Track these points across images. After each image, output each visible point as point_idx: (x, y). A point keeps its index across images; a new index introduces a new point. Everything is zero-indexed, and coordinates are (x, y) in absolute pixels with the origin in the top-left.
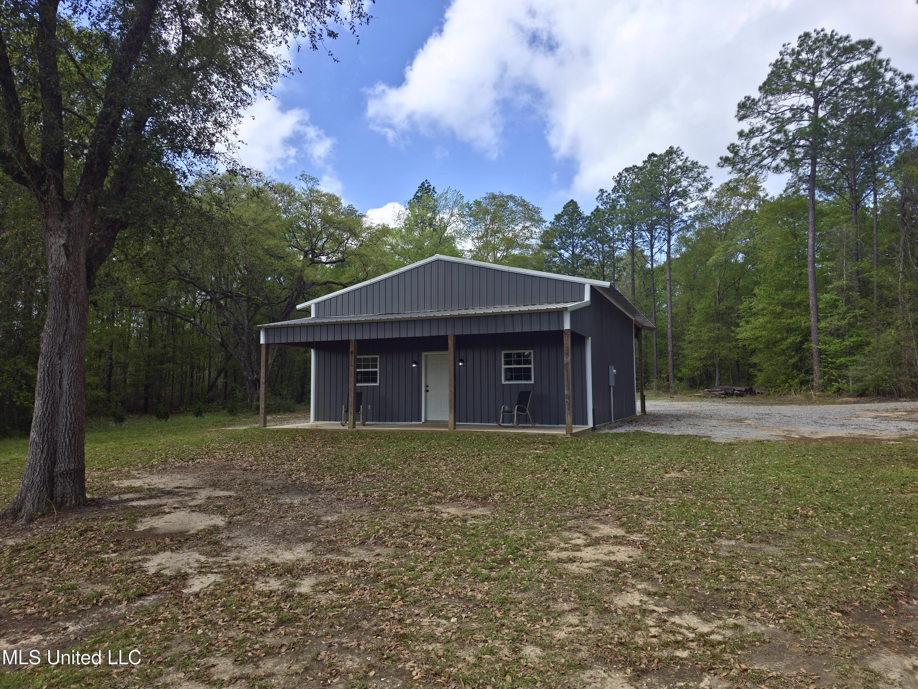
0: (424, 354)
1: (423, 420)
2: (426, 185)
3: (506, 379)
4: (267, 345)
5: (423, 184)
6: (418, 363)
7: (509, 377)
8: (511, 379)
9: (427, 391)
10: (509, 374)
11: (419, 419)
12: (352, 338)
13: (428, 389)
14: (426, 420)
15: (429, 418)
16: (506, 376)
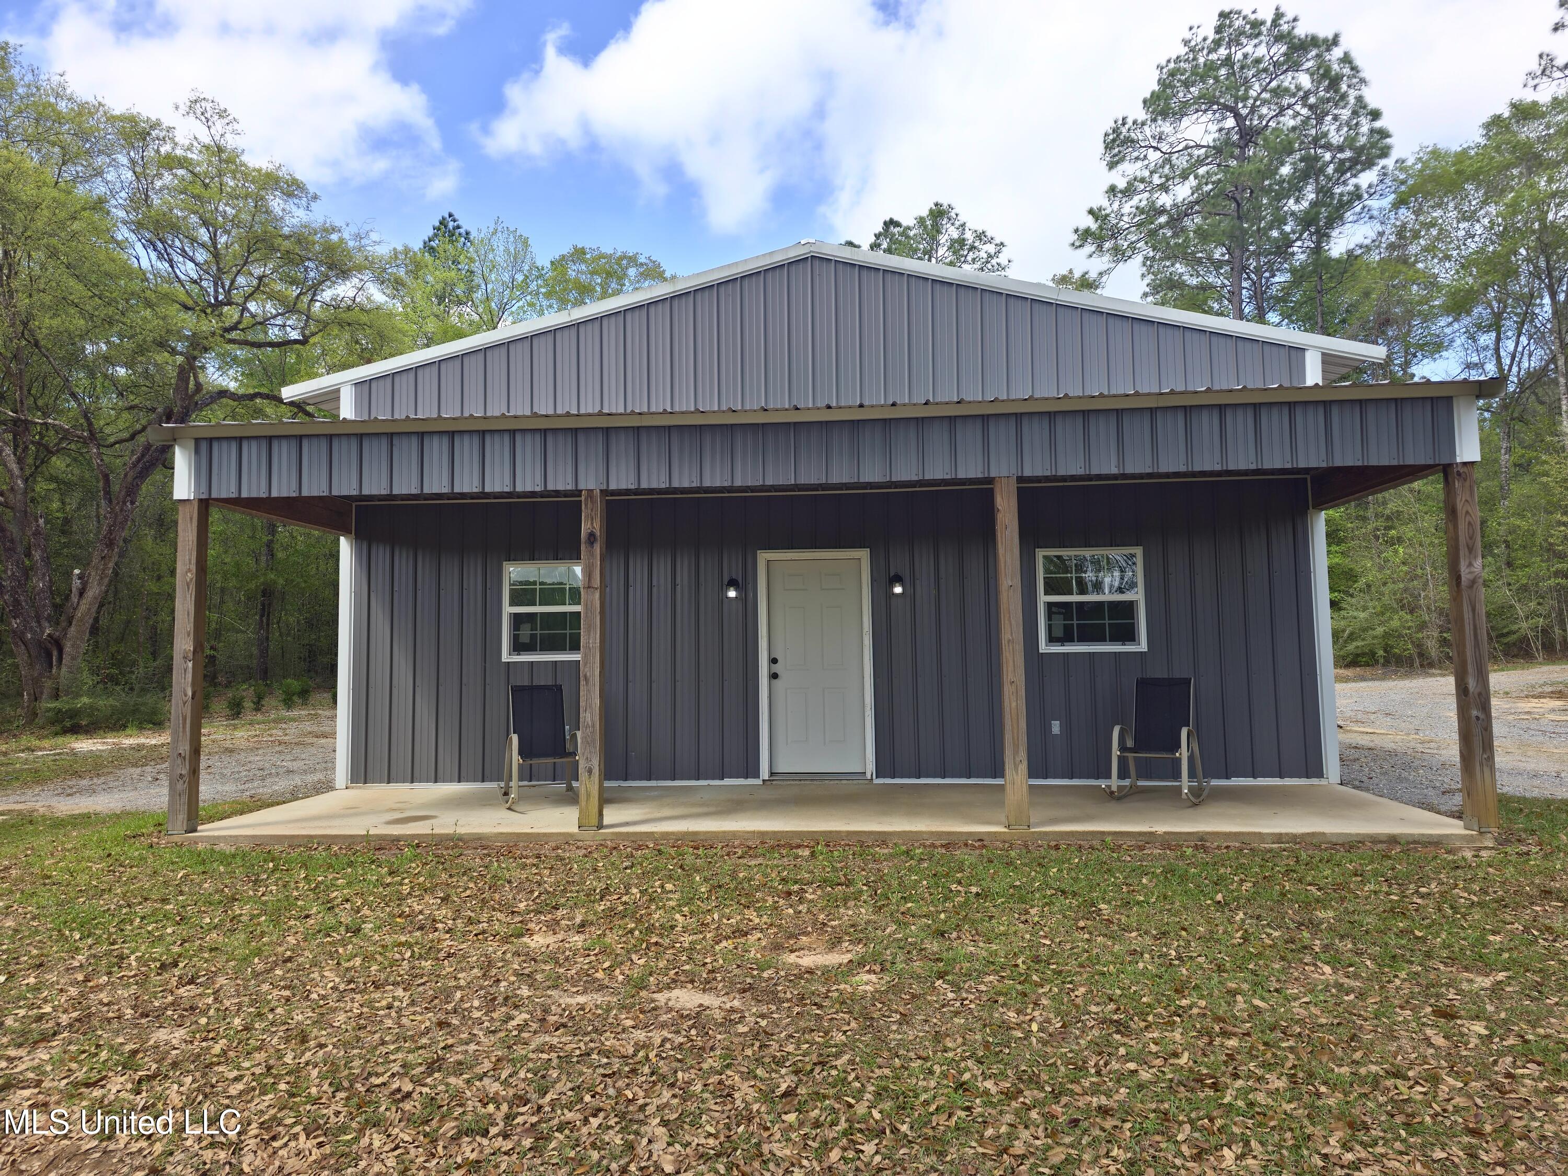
0: (763, 557)
1: (765, 773)
2: (451, 225)
3: (1051, 640)
4: (205, 505)
5: (443, 222)
6: (745, 583)
7: (1058, 632)
8: (1067, 638)
9: (774, 676)
10: (1059, 621)
11: (751, 771)
12: (590, 481)
13: (776, 668)
14: (772, 774)
15: (782, 768)
16: (1050, 628)
